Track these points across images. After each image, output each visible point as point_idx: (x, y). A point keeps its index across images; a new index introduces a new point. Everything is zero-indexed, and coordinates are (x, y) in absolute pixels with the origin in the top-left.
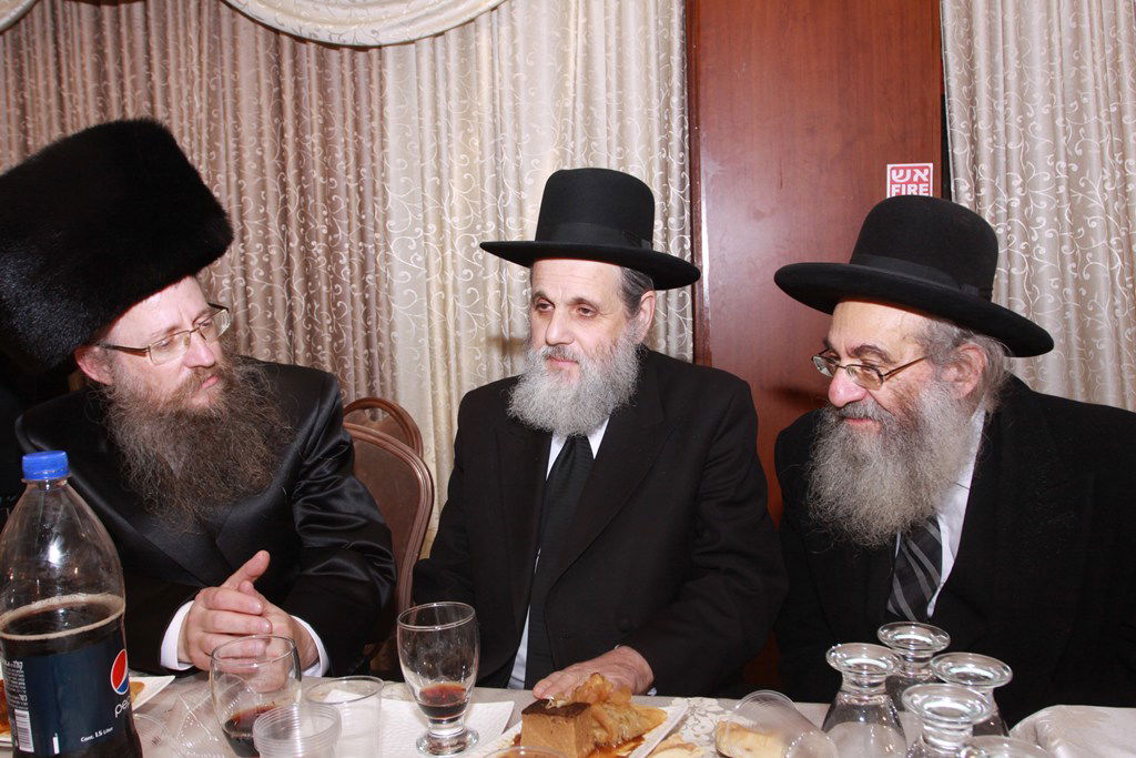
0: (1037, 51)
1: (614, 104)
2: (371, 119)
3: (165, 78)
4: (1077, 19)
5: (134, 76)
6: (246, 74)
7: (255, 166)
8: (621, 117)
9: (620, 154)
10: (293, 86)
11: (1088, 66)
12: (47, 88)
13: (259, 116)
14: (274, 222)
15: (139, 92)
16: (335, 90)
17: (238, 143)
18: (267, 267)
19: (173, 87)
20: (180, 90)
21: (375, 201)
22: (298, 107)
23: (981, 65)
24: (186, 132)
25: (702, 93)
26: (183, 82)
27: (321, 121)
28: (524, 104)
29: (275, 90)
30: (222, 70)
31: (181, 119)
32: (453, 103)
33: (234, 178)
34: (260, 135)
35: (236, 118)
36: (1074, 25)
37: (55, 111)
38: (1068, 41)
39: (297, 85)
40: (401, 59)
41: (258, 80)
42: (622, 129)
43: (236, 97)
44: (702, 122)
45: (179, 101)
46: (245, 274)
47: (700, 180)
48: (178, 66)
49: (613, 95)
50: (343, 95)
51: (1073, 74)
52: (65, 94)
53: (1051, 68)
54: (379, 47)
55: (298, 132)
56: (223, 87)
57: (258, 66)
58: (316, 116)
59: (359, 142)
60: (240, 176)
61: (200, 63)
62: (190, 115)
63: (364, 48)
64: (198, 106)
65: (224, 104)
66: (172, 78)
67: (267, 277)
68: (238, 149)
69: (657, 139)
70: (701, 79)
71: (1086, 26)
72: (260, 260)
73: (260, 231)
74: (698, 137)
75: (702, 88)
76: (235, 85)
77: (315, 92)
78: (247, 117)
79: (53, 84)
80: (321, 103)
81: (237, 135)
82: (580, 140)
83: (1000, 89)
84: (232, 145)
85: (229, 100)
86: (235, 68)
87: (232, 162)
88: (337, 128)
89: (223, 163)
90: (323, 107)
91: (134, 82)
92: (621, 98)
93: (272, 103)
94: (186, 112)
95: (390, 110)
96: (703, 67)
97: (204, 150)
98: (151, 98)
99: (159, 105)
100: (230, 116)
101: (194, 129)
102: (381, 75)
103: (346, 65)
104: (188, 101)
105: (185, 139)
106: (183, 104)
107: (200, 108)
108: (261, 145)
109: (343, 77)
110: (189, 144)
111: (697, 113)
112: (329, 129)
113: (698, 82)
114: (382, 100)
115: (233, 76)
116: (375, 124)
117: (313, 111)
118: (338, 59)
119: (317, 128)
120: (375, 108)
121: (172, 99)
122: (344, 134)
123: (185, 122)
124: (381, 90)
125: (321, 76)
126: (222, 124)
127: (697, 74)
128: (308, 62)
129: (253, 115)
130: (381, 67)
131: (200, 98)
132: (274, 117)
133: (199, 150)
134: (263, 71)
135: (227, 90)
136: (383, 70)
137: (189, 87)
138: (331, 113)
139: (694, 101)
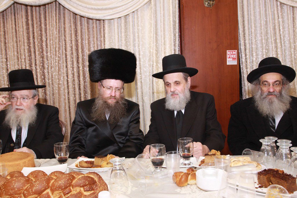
0: (258, 25)
1: (163, 35)
2: (101, 37)
3: (46, 25)
4: (266, 18)
5: (37, 25)
6: (67, 25)
7: (70, 49)
8: (164, 38)
9: (164, 47)
11: (269, 29)
12: (12, 27)
13: (71, 36)
14: (75, 63)
15: (38, 29)
16: (91, 30)
17: (65, 43)
18: (73, 74)
19: (48, 28)
20: (49, 29)
22: (81, 34)
23: (246, 28)
24: (51, 40)
26: (50, 26)
27: (88, 38)
28: (140, 35)
29: (75, 30)
30: (61, 24)
31: (50, 36)
32: (123, 34)
33: (64, 51)
34: (71, 41)
35: (65, 36)
36: (266, 20)
37: (14, 33)
38: (265, 23)
39: (81, 28)
40: (110, 23)
41: (71, 27)
42: (165, 41)
43: (65, 31)
45: (49, 32)
46: (67, 76)
48: (49, 23)
49: (162, 33)
51: (266, 31)
52: (17, 29)
53: (261, 29)
54: (104, 20)
55: (82, 39)
56: (61, 28)
57: (71, 23)
58: (87, 36)
60: (66, 51)
61: (56, 22)
62: (52, 36)
63: (99, 20)
64: (55, 33)
65: (62, 33)
66: (48, 26)
67: (73, 77)
68: (65, 44)
69: (173, 44)
71: (268, 20)
72: (72, 72)
73: (72, 65)
76: (65, 28)
77: (86, 31)
78: (68, 36)
79: (14, 26)
80: (88, 33)
81: (65, 40)
82: (155, 44)
84: (64, 43)
85: (63, 32)
86: (64, 24)
87: (64, 47)
88: (91, 39)
89: (61, 48)
90: (88, 34)
91: (37, 26)
92: (164, 34)
93: (75, 33)
94: (51, 34)
95: (106, 35)
96: (185, 27)
97: (57, 44)
98: (41, 31)
99: (43, 33)
100: (63, 36)
101: (54, 39)
102: (104, 27)
103: (95, 24)
104: (52, 32)
105: (51, 41)
106: (51, 32)
107: (56, 34)
108: (72, 43)
109: (93, 26)
110: (53, 43)
111: (184, 38)
112: (90, 40)
113: (184, 31)
114: (104, 33)
115: (64, 26)
116: (102, 39)
117: (86, 35)
118: (92, 22)
119: (87, 39)
120: (102, 35)
121: (48, 31)
122: (94, 41)
123: (51, 37)
124: (104, 30)
125: (88, 26)
126: (61, 38)
127: (184, 29)
128: (85, 23)
129: (70, 35)
130: (104, 25)
131: (56, 31)
132: (75, 36)
133: (55, 44)
134: (72, 25)
135: (63, 29)
136: (105, 25)
137: (52, 28)
138: (90, 35)
139: (183, 35)
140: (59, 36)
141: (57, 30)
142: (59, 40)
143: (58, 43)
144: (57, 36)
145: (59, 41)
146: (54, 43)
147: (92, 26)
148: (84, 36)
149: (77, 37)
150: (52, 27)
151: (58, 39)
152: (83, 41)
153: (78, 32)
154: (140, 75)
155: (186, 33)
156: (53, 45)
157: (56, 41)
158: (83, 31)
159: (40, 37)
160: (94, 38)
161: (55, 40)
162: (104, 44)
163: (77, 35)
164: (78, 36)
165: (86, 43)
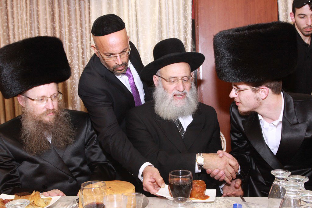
2: (86, 23)
3: (12, 8)
6: (41, 7)
10: (58, 11)
13: (46, 22)
16: (72, 13)
17: (39, 31)
19: (15, 11)
20: (18, 13)
21: (87, 51)
22: (60, 19)
24: (20, 27)
25: (199, 16)
26: (19, 10)
27: (69, 24)
29: (52, 13)
30: (33, 6)
34: (46, 28)
35: (38, 22)
39: (60, 11)
41: (46, 9)
43: (38, 15)
44: (199, 25)
45: (17, 17)
47: (199, 44)
48: (17, 4)
50: (76, 15)
55: (61, 27)
56: (33, 12)
57: (45, 5)
58: (67, 22)
59: (82, 31)
61: (26, 3)
62: (21, 22)
64: (25, 18)
65: (34, 18)
66: (15, 9)
74: (198, 30)
75: (199, 13)
76: (38, 11)
77: (66, 14)
78: (42, 22)
80: (69, 18)
81: (38, 28)
85: (36, 16)
86: (37, 5)
88: (73, 26)
90: (69, 19)
91: (1, 9)
93: (51, 18)
94: (20, 20)
96: (199, 6)
97: (29, 33)
98: (7, 15)
99: (10, 18)
100: (36, 22)
101: (23, 26)
102: (89, 8)
103: (77, 5)
104: (21, 16)
105: (20, 30)
106: (19, 17)
107: (27, 19)
108: (47, 32)
109: (76, 9)
110: (22, 31)
111: (198, 22)
112: (71, 26)
113: (198, 11)
114: (90, 17)
115: (37, 8)
116: (87, 25)
117: (66, 20)
118: (74, 3)
119: (67, 26)
120: (87, 19)
121: (15, 16)
122: (76, 28)
123: (20, 24)
124: (89, 13)
125: (68, 9)
126: (33, 24)
127: (198, 9)
128: (64, 3)
129: (44, 21)
130: (89, 6)
131: (26, 15)
132: (51, 22)
133: (25, 33)
134: (47, 6)
135: (35, 13)
136: (91, 7)
137: (21, 12)
138: (71, 21)
139: (196, 18)
140: (31, 22)
141: (28, 14)
142: (31, 27)
143: (29, 31)
144: (28, 22)
145: (31, 29)
146: (24, 31)
147: (74, 8)
148: (64, 21)
149: (54, 23)
150: (21, 10)
151: (29, 27)
152: (62, 29)
153: (56, 16)
155: (202, 14)
156: (22, 34)
157: (26, 29)
158: (62, 14)
159: (6, 24)
160: (76, 24)
161: (25, 27)
163: (54, 20)
164: (56, 21)
165: (65, 31)
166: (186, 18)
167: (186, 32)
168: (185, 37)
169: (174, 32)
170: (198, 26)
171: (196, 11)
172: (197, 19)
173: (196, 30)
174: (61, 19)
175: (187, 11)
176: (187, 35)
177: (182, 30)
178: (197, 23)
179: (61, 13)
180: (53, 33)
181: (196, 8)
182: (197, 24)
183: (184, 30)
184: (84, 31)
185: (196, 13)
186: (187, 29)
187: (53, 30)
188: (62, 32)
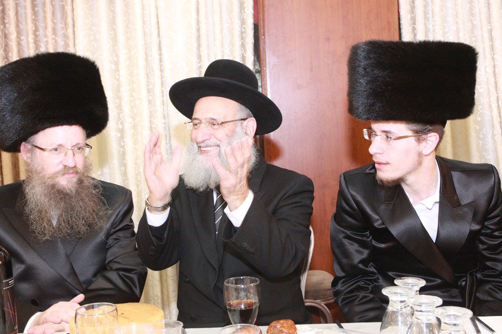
2: (66, 28)
10: (15, 6)
16: (40, 9)
22: (17, 20)
25: (266, 18)
27: (34, 29)
44: (266, 34)
47: (266, 66)
49: (218, 17)
50: (45, 12)
55: (19, 34)
58: (30, 25)
70: (266, 9)
74: (264, 43)
75: (266, 14)
77: (29, 11)
80: (33, 17)
83: (430, 16)
88: (41, 33)
90: (34, 20)
96: (266, 2)
102: (73, 1)
109: (45, 1)
111: (264, 29)
112: (37, 33)
113: (263, 11)
114: (74, 16)
116: (70, 30)
117: (29, 21)
119: (30, 32)
120: (70, 20)
124: (73, 9)
125: (32, 1)
127: (263, 6)
132: (1, 25)
138: (37, 23)
139: (261, 22)
148: (24, 23)
149: (5, 27)
152: (22, 38)
153: (9, 14)
154: (164, 121)
155: (270, 15)
158: (21, 11)
162: (75, 45)
163: (6, 21)
164: (9, 23)
165: (28, 42)
166: (243, 22)
167: (243, 46)
168: (243, 54)
169: (222, 46)
170: (264, 35)
171: (261, 11)
172: (262, 24)
173: (261, 42)
174: (20, 19)
175: (246, 9)
176: (245, 51)
177: (237, 43)
178: (262, 31)
179: (19, 9)
180: (4, 45)
181: (261, 6)
182: (262, 33)
183: (240, 43)
184: (59, 41)
185: (262, 13)
186: (246, 41)
187: (3, 38)
188: (22, 42)
